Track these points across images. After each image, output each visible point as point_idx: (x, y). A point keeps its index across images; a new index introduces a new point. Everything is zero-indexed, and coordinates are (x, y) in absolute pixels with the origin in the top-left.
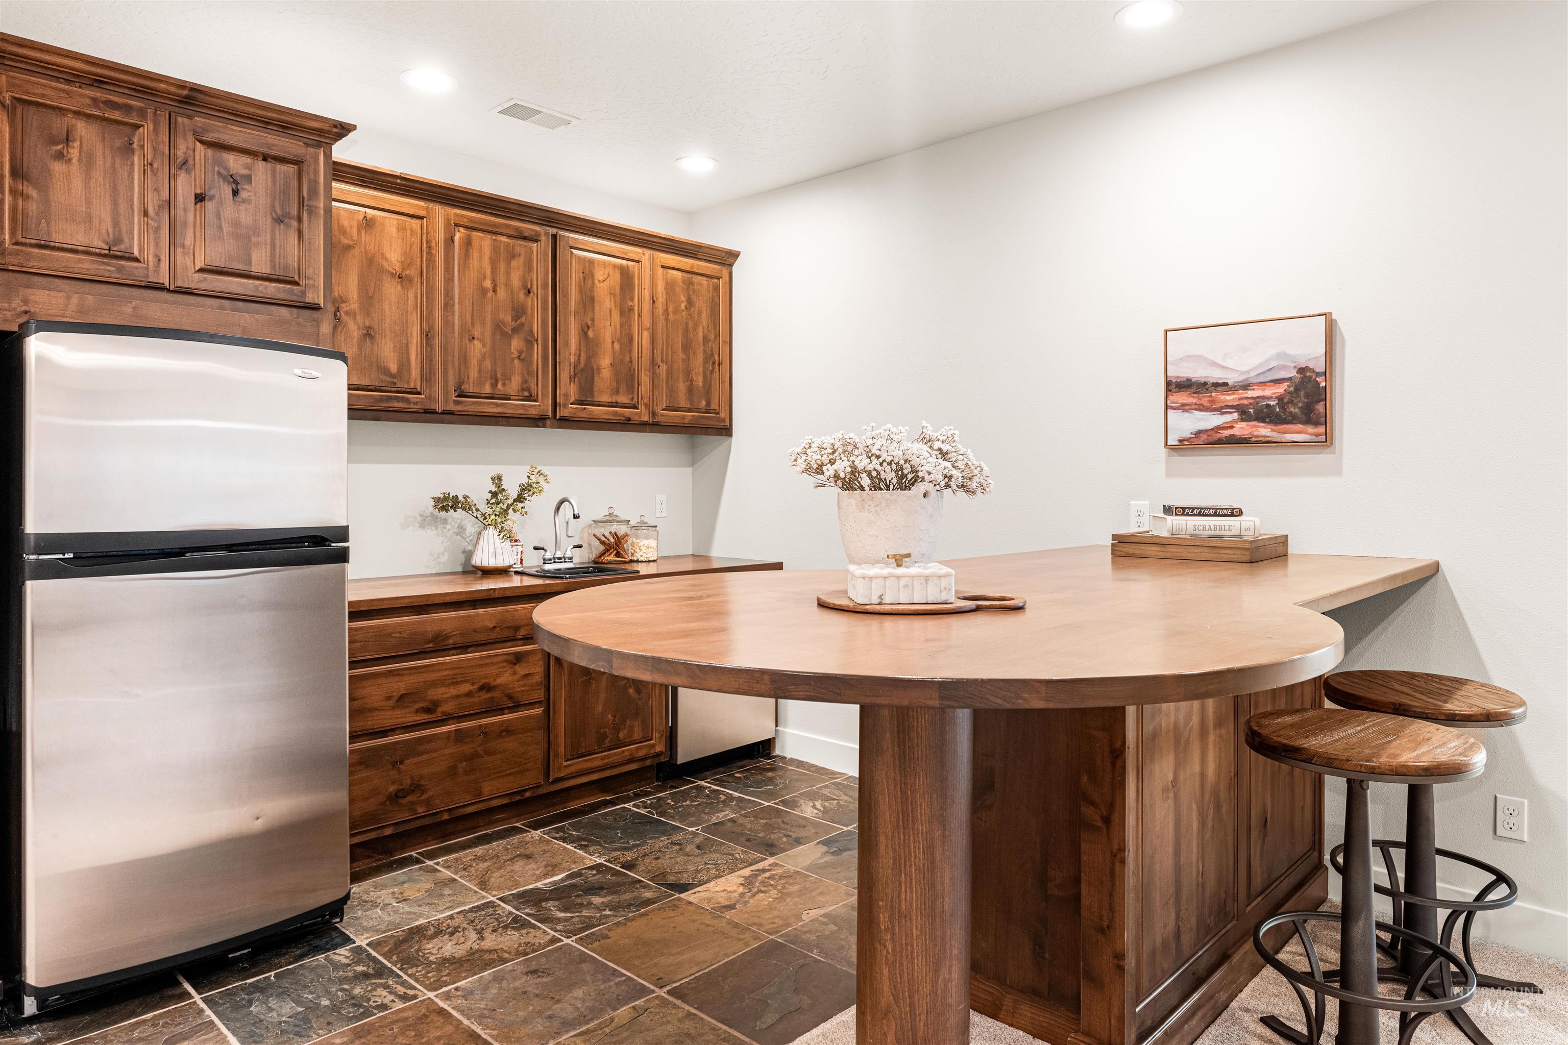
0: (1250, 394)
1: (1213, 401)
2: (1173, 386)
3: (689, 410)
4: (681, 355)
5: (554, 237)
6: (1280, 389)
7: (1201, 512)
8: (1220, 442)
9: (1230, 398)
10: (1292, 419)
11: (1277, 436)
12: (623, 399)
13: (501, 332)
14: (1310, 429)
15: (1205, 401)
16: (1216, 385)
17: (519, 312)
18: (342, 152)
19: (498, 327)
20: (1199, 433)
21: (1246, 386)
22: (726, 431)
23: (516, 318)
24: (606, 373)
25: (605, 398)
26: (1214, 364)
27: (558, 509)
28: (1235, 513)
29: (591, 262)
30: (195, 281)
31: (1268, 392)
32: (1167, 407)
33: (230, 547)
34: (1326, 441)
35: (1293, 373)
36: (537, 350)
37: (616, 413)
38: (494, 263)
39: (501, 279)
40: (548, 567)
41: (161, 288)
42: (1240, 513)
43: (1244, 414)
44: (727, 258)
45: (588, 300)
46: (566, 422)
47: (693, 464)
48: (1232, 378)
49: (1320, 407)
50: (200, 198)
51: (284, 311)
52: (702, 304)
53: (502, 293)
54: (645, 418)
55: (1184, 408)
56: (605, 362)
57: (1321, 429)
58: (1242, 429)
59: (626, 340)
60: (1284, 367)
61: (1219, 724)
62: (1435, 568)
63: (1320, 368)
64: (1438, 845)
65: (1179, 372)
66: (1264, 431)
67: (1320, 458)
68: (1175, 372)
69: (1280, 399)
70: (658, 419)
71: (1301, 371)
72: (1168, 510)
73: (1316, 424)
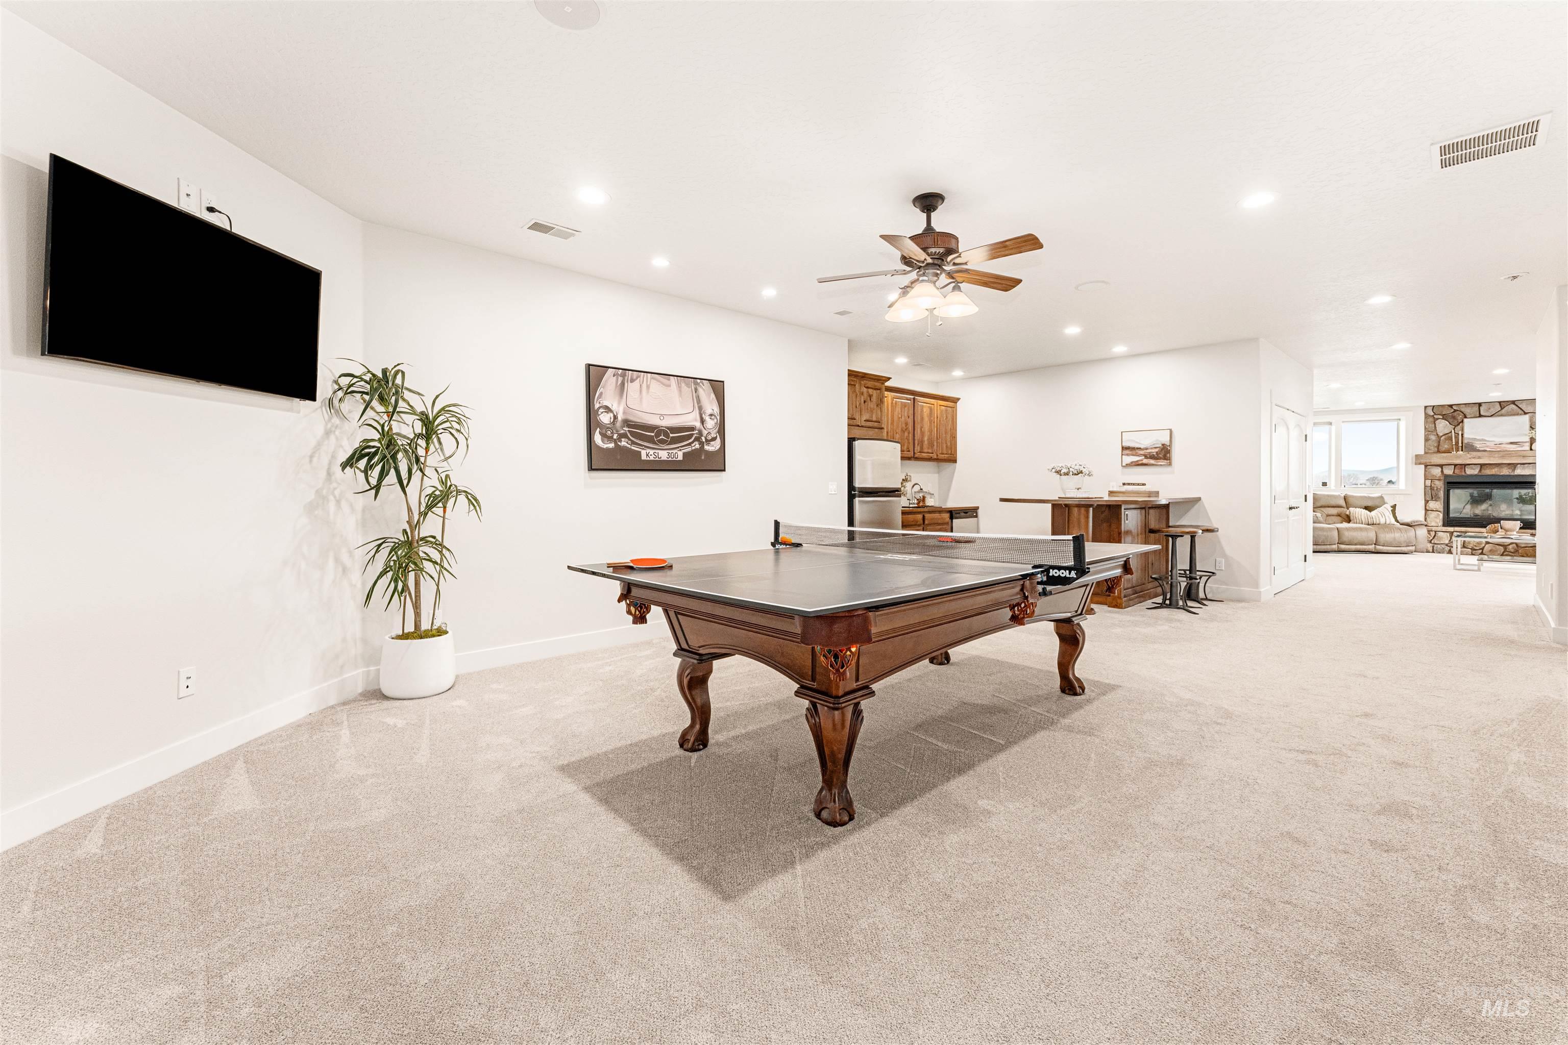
0: (1148, 451)
1: (1137, 453)
2: (1124, 448)
3: (946, 454)
4: (944, 435)
5: (914, 398)
6: (1157, 450)
7: (1134, 484)
8: (1138, 465)
9: (1142, 452)
10: (1160, 458)
11: (1156, 463)
12: (930, 451)
13: (903, 431)
14: (1165, 461)
15: (1134, 453)
16: (1137, 448)
17: (906, 424)
18: (887, 384)
19: (902, 430)
20: (1132, 462)
21: (1147, 449)
22: (955, 461)
23: (906, 426)
24: (926, 442)
25: (926, 451)
26: (1137, 442)
27: (913, 486)
28: (1144, 484)
29: (923, 406)
30: (864, 424)
31: (1153, 451)
32: (1122, 455)
33: (886, 492)
34: (1170, 464)
35: (1160, 445)
36: (911, 435)
37: (928, 456)
38: (901, 409)
39: (903, 414)
40: (911, 506)
41: (858, 426)
42: (1145, 485)
43: (1146, 457)
44: (955, 400)
45: (922, 419)
46: (917, 459)
47: (939, 473)
48: (1142, 447)
49: (1168, 455)
50: (865, 402)
51: (876, 430)
52: (950, 417)
53: (903, 418)
54: (935, 457)
55: (1127, 455)
56: (926, 439)
57: (1169, 461)
58: (1145, 461)
59: (931, 431)
60: (1157, 444)
61: (1141, 534)
62: (1199, 499)
63: (1168, 444)
64: (1197, 569)
65: (1126, 444)
66: (1152, 461)
67: (1168, 469)
68: (1125, 444)
69: (1157, 453)
70: (939, 457)
71: (1163, 445)
72: (1124, 484)
73: (1167, 460)
